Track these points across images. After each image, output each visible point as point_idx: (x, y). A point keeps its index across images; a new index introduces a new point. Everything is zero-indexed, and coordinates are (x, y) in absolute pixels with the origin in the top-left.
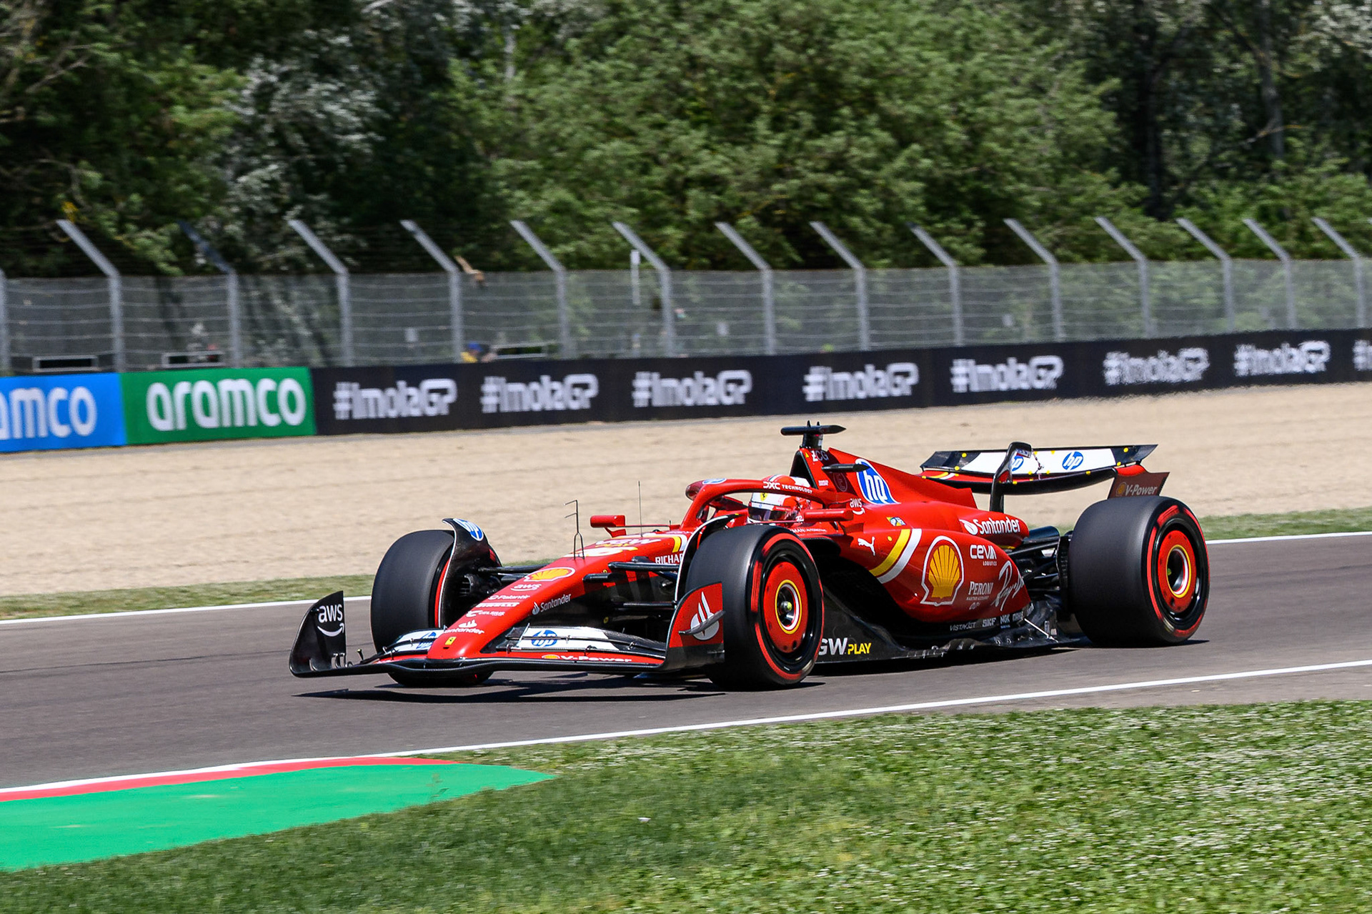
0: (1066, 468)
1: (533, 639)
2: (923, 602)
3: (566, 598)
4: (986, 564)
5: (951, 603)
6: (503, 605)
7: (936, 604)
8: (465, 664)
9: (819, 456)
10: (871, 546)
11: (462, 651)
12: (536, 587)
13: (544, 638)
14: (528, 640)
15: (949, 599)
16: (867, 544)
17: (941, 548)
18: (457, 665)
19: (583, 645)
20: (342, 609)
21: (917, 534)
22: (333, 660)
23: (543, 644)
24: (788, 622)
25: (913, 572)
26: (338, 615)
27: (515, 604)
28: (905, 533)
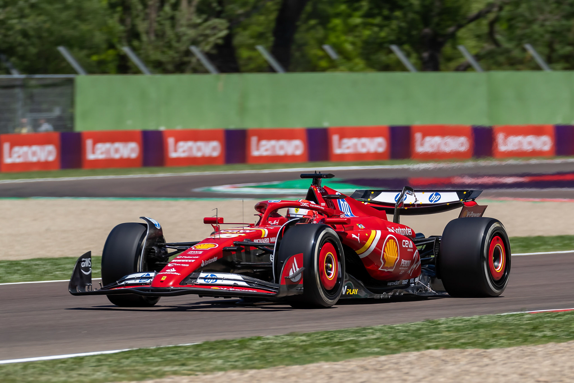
0: (431, 201)
1: (205, 278)
2: (380, 269)
3: (215, 259)
4: (409, 250)
5: (392, 270)
6: (187, 261)
7: (386, 270)
8: (173, 290)
9: (320, 190)
10: (358, 238)
11: (171, 283)
12: (201, 252)
13: (211, 279)
14: (202, 279)
15: (391, 268)
16: (356, 237)
17: (390, 240)
18: (169, 291)
19: (232, 283)
20: (90, 261)
21: (379, 233)
22: (87, 287)
23: (210, 282)
24: (329, 274)
25: (377, 252)
26: (89, 264)
27: (193, 261)
28: (373, 232)
